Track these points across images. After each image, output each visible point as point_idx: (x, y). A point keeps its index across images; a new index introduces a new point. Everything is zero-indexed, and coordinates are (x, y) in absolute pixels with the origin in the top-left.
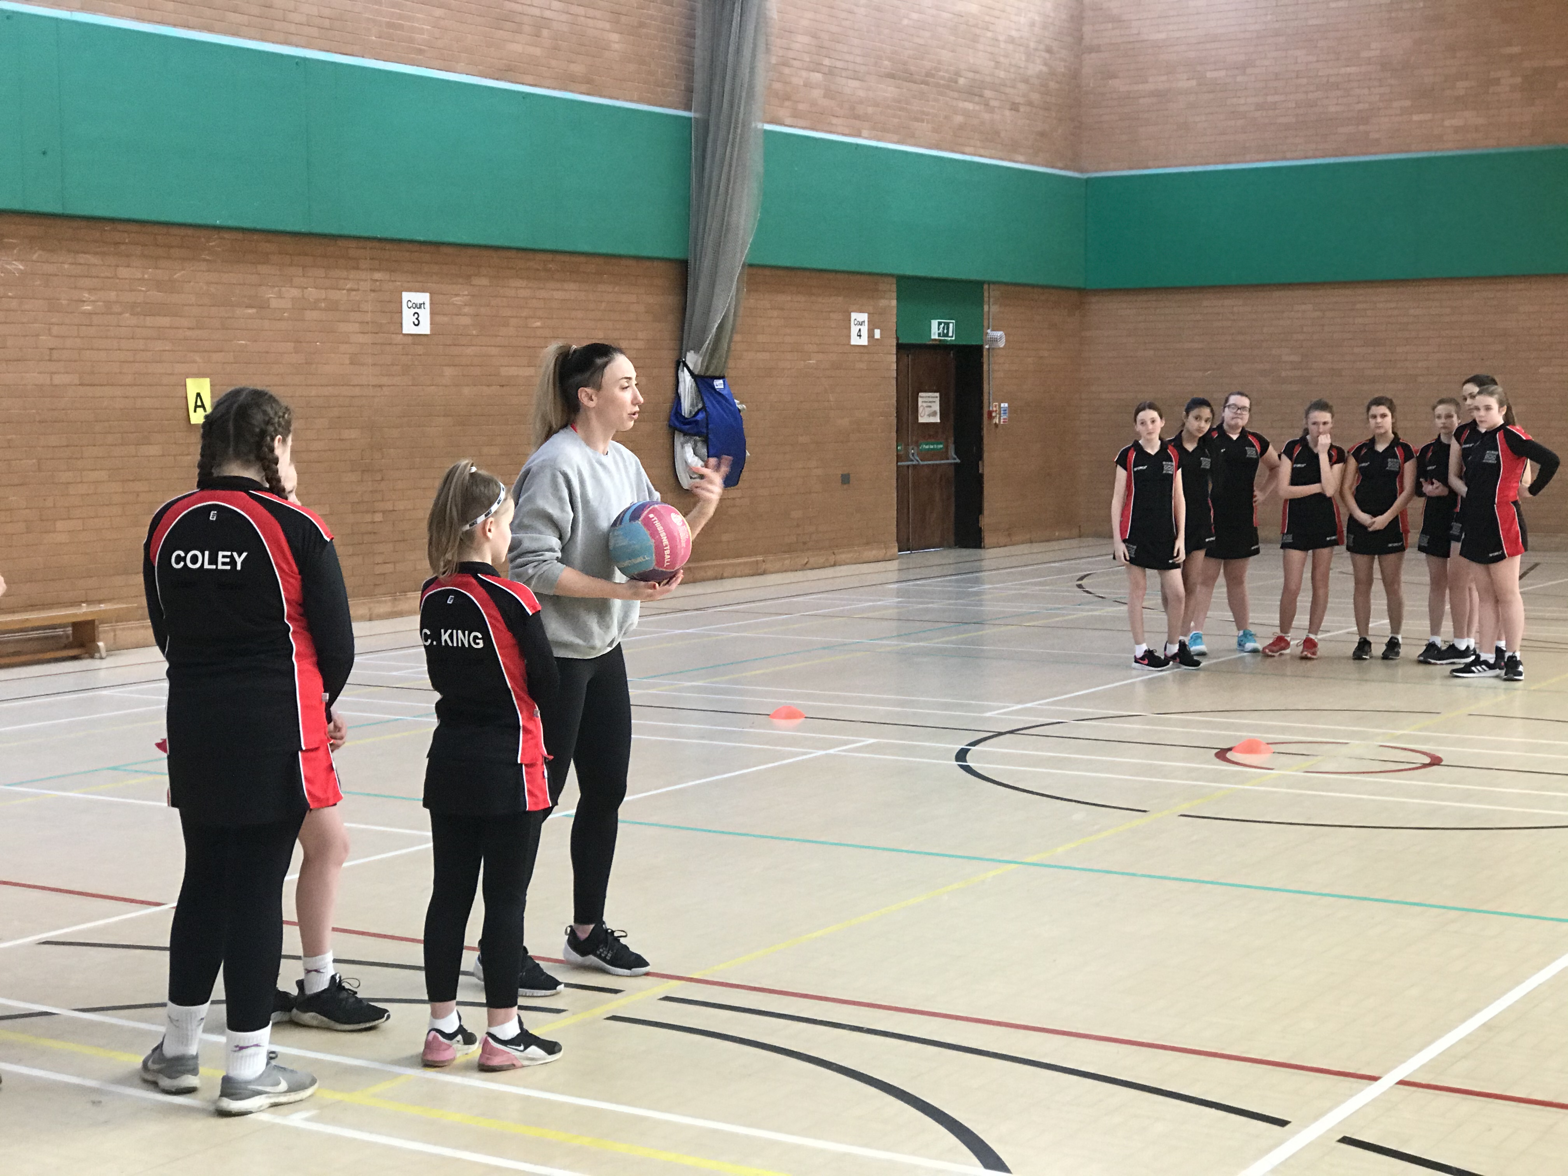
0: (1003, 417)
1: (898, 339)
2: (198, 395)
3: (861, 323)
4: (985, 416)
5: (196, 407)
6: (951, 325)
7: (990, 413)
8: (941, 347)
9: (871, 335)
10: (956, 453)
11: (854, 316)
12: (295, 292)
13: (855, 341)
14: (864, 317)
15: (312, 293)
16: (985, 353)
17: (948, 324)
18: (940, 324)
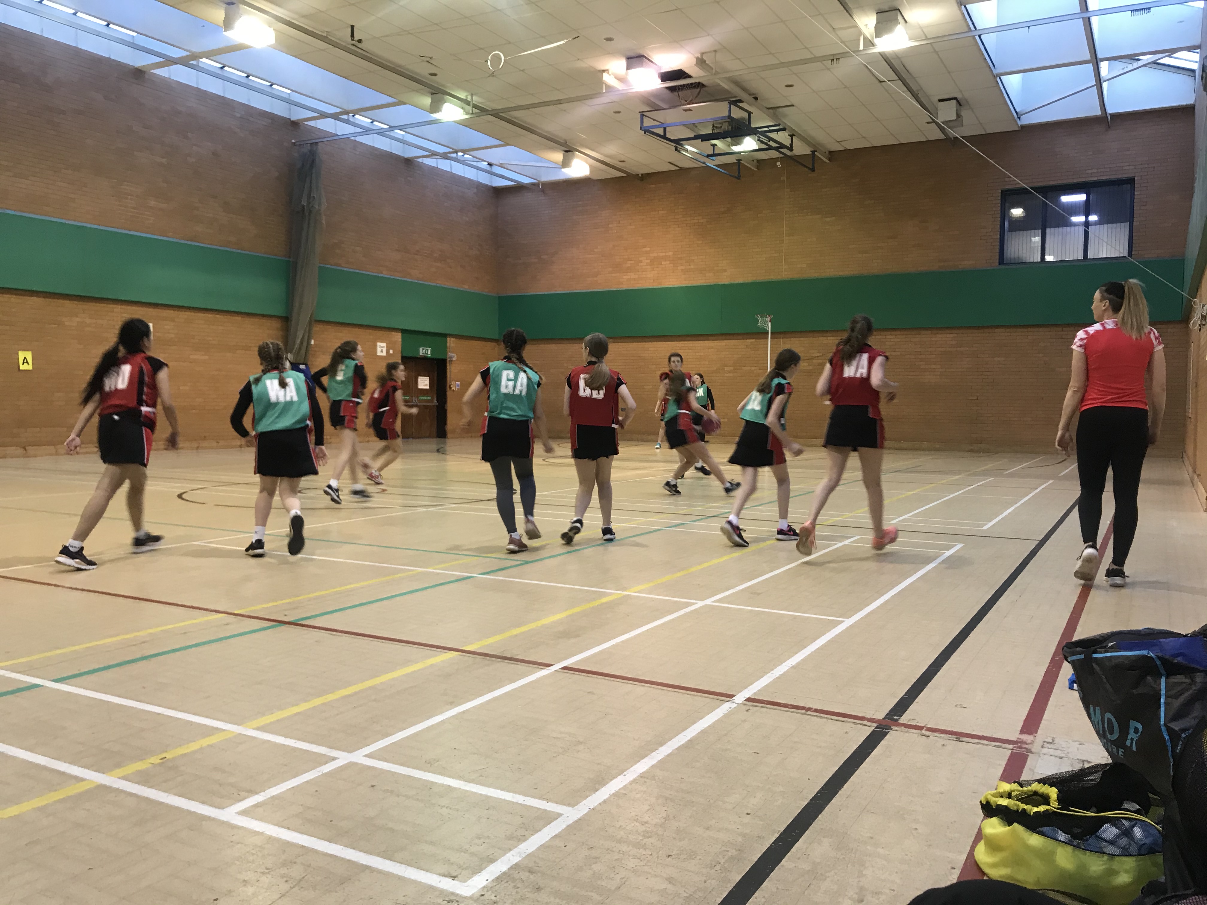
0: (457, 387)
1: (402, 354)
2: (25, 358)
3: (383, 347)
4: (448, 386)
5: (23, 363)
6: (429, 351)
7: (450, 386)
8: (425, 359)
9: (388, 352)
10: (437, 400)
11: (379, 344)
12: (78, 319)
13: (379, 354)
14: (384, 345)
15: (88, 321)
16: (448, 362)
17: (428, 350)
18: (423, 349)
